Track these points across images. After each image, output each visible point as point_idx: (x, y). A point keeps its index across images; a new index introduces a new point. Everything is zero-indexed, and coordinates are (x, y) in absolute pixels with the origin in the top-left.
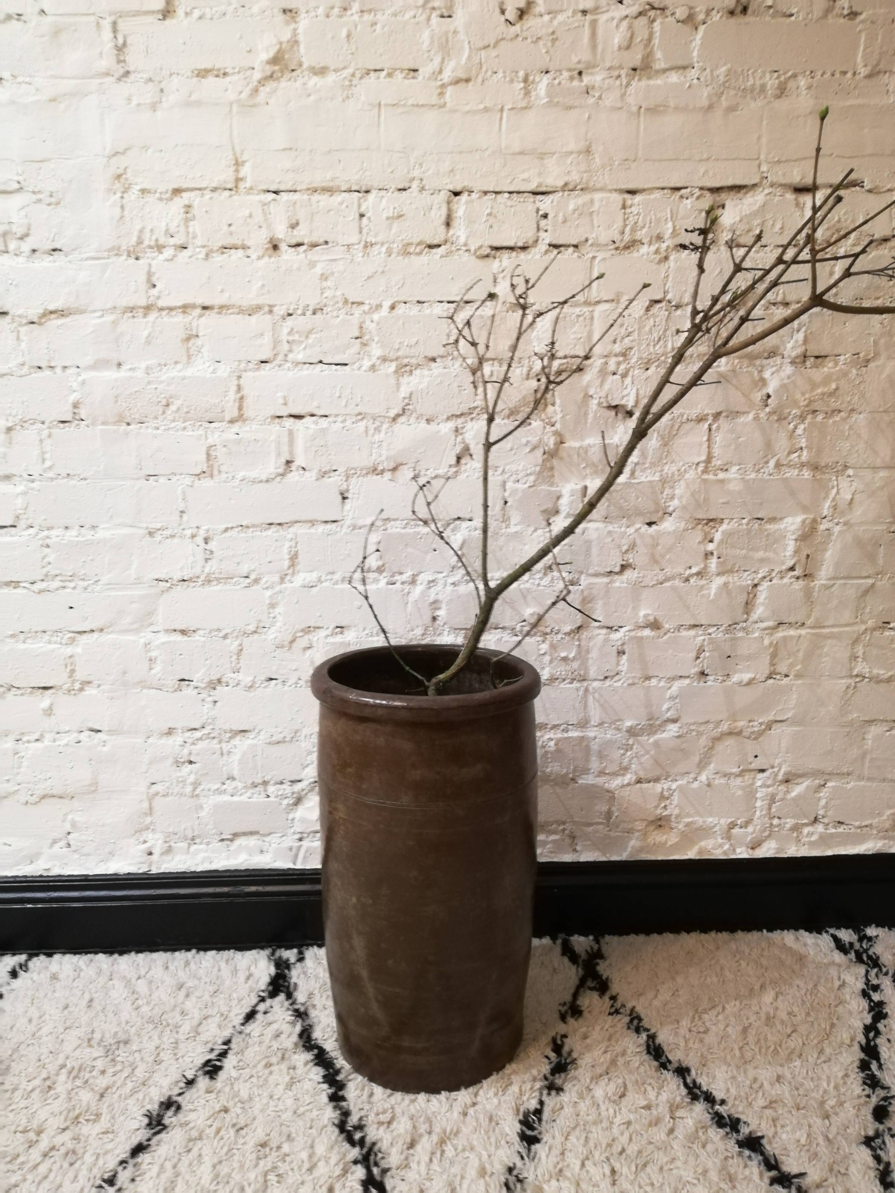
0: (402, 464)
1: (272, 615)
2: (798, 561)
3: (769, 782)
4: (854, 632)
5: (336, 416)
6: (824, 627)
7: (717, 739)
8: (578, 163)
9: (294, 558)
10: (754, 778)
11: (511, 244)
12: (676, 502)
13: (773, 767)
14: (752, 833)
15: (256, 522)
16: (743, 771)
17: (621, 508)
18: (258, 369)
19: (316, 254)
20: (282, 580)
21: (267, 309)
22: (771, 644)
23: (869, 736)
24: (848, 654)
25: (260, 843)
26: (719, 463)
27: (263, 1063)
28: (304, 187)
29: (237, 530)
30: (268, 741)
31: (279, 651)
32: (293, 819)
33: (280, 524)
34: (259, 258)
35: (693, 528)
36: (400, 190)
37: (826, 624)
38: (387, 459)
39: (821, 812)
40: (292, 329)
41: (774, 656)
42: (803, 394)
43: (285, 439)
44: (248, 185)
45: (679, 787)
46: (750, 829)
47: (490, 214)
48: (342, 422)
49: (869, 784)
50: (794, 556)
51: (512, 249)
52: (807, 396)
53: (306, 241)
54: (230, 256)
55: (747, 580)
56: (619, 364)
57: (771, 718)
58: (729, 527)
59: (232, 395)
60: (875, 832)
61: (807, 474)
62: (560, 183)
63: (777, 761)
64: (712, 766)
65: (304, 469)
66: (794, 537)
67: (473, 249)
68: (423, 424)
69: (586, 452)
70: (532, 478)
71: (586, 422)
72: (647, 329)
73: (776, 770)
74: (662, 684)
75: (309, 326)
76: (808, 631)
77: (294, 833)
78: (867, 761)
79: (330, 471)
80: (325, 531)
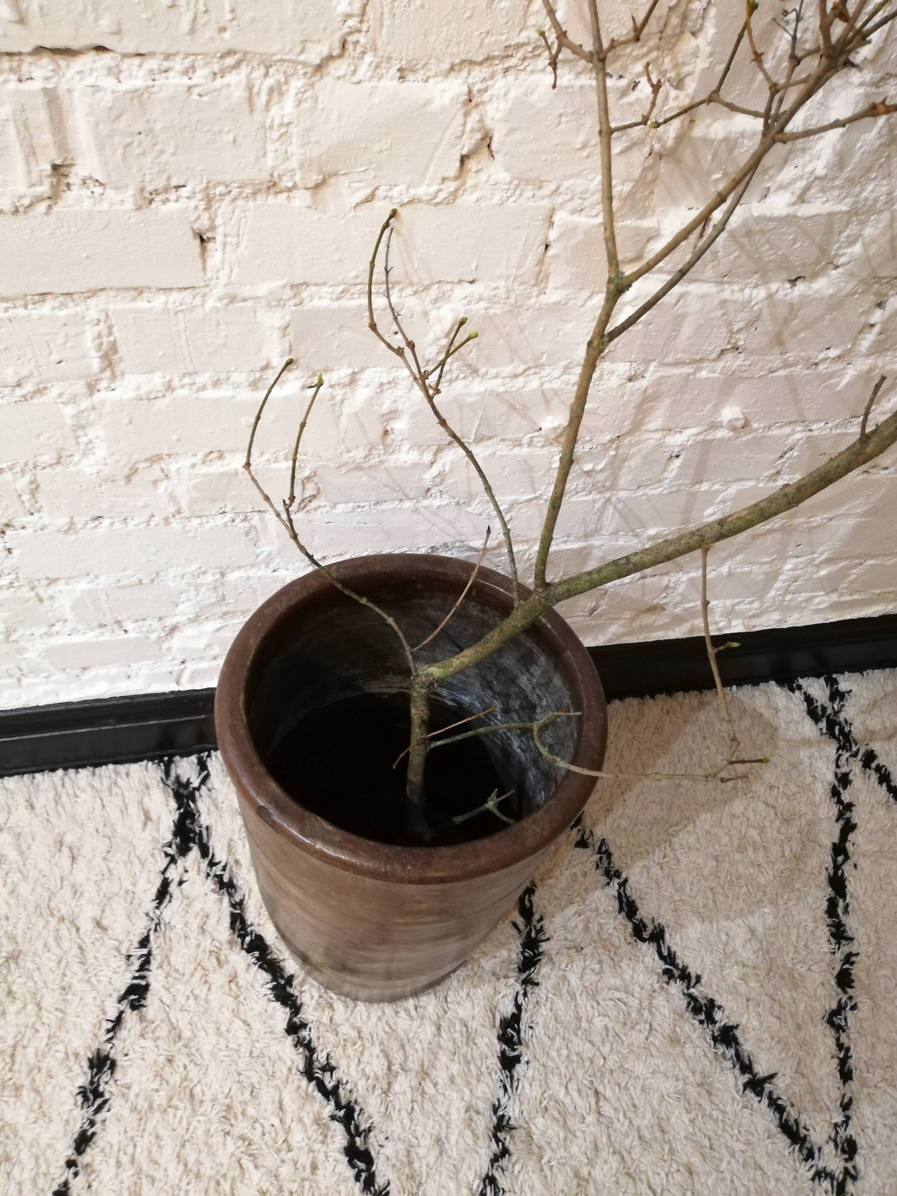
0: (337, 176)
1: (85, 440)
3: (801, 566)
5: (169, 55)
7: (759, 535)
9: (109, 354)
13: (813, 554)
15: (9, 291)
25: (124, 669)
30: (113, 585)
31: (108, 486)
32: (168, 649)
33: (65, 294)
35: (862, 292)
39: (844, 585)
63: (821, 549)
65: (100, 183)
68: (391, 80)
74: (716, 487)
77: (173, 659)
79: (166, 190)
80: (170, 306)
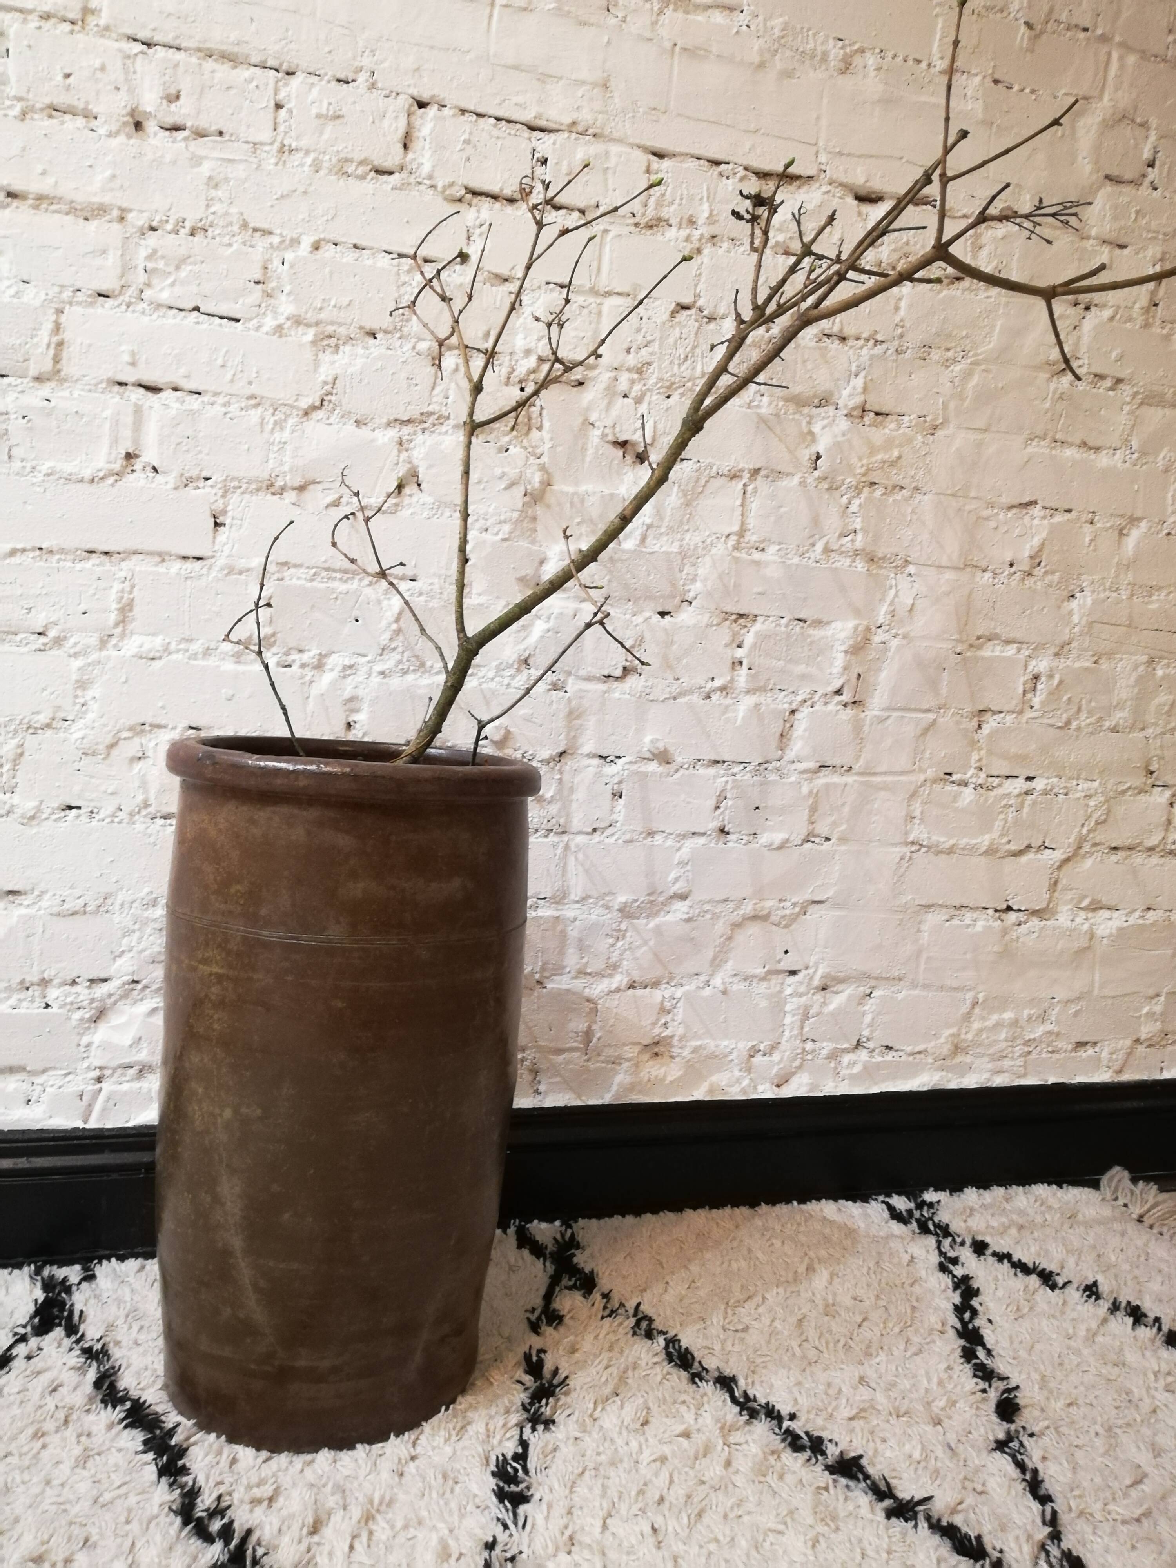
0: (314, 483)
1: (82, 701)
2: (848, 680)
3: (802, 989)
4: (911, 783)
5: (216, 394)
6: (875, 774)
7: (737, 926)
8: (592, 99)
9: (126, 610)
10: (782, 984)
11: (495, 189)
12: (698, 587)
13: (807, 968)
14: (779, 1063)
15: (66, 545)
16: (770, 972)
17: (626, 586)
18: (92, 304)
19: (200, 147)
20: (103, 644)
21: (115, 213)
22: (811, 792)
23: (925, 927)
24: (904, 813)
25: (25, 1086)
26: (754, 538)
27: (30, 1431)
28: (192, 44)
29: (31, 554)
30: (55, 910)
31: (87, 760)
32: (88, 1045)
33: (106, 553)
34: (110, 135)
35: (718, 625)
36: (339, 81)
37: (879, 769)
38: (291, 470)
39: (866, 1033)
40: (155, 251)
41: (813, 810)
42: (860, 459)
43: (129, 419)
44: (102, 22)
45: (686, 995)
46: (776, 1057)
47: (467, 142)
48: (224, 405)
49: (924, 993)
50: (843, 674)
51: (495, 197)
52: (865, 462)
53: (189, 124)
54: (63, 123)
55: (783, 703)
56: (633, 382)
57: (808, 896)
58: (764, 627)
59: (44, 335)
60: (930, 1060)
61: (860, 565)
62: (567, 120)
63: (812, 960)
64: (730, 965)
65: (155, 469)
66: (843, 648)
67: (440, 185)
68: (351, 427)
69: (582, 501)
70: (507, 528)
71: (583, 461)
72: (671, 340)
73: (811, 971)
74: (669, 843)
75: (183, 251)
76: (856, 778)
77: (88, 1068)
78: (923, 961)
79: (198, 479)
80: (183, 572)
